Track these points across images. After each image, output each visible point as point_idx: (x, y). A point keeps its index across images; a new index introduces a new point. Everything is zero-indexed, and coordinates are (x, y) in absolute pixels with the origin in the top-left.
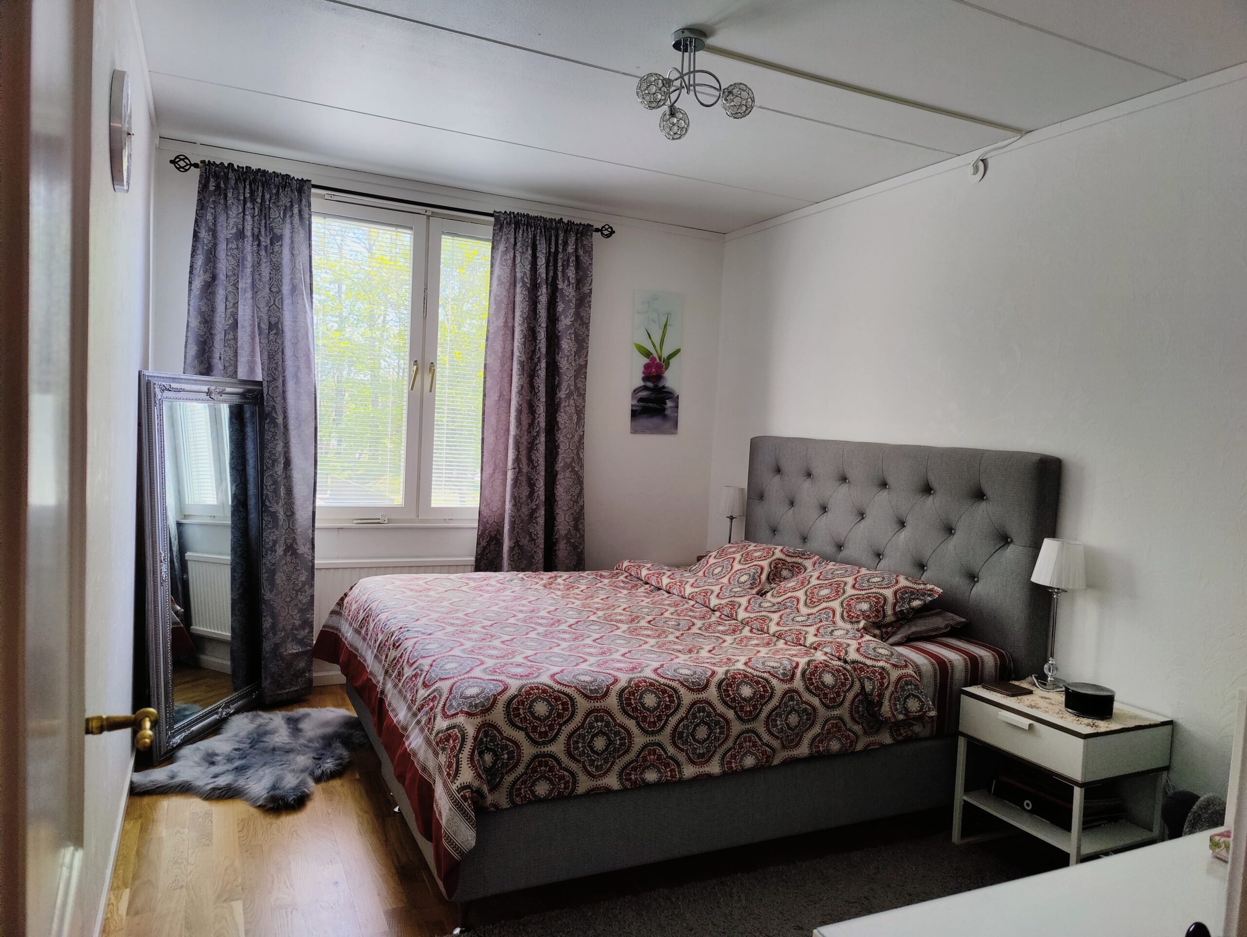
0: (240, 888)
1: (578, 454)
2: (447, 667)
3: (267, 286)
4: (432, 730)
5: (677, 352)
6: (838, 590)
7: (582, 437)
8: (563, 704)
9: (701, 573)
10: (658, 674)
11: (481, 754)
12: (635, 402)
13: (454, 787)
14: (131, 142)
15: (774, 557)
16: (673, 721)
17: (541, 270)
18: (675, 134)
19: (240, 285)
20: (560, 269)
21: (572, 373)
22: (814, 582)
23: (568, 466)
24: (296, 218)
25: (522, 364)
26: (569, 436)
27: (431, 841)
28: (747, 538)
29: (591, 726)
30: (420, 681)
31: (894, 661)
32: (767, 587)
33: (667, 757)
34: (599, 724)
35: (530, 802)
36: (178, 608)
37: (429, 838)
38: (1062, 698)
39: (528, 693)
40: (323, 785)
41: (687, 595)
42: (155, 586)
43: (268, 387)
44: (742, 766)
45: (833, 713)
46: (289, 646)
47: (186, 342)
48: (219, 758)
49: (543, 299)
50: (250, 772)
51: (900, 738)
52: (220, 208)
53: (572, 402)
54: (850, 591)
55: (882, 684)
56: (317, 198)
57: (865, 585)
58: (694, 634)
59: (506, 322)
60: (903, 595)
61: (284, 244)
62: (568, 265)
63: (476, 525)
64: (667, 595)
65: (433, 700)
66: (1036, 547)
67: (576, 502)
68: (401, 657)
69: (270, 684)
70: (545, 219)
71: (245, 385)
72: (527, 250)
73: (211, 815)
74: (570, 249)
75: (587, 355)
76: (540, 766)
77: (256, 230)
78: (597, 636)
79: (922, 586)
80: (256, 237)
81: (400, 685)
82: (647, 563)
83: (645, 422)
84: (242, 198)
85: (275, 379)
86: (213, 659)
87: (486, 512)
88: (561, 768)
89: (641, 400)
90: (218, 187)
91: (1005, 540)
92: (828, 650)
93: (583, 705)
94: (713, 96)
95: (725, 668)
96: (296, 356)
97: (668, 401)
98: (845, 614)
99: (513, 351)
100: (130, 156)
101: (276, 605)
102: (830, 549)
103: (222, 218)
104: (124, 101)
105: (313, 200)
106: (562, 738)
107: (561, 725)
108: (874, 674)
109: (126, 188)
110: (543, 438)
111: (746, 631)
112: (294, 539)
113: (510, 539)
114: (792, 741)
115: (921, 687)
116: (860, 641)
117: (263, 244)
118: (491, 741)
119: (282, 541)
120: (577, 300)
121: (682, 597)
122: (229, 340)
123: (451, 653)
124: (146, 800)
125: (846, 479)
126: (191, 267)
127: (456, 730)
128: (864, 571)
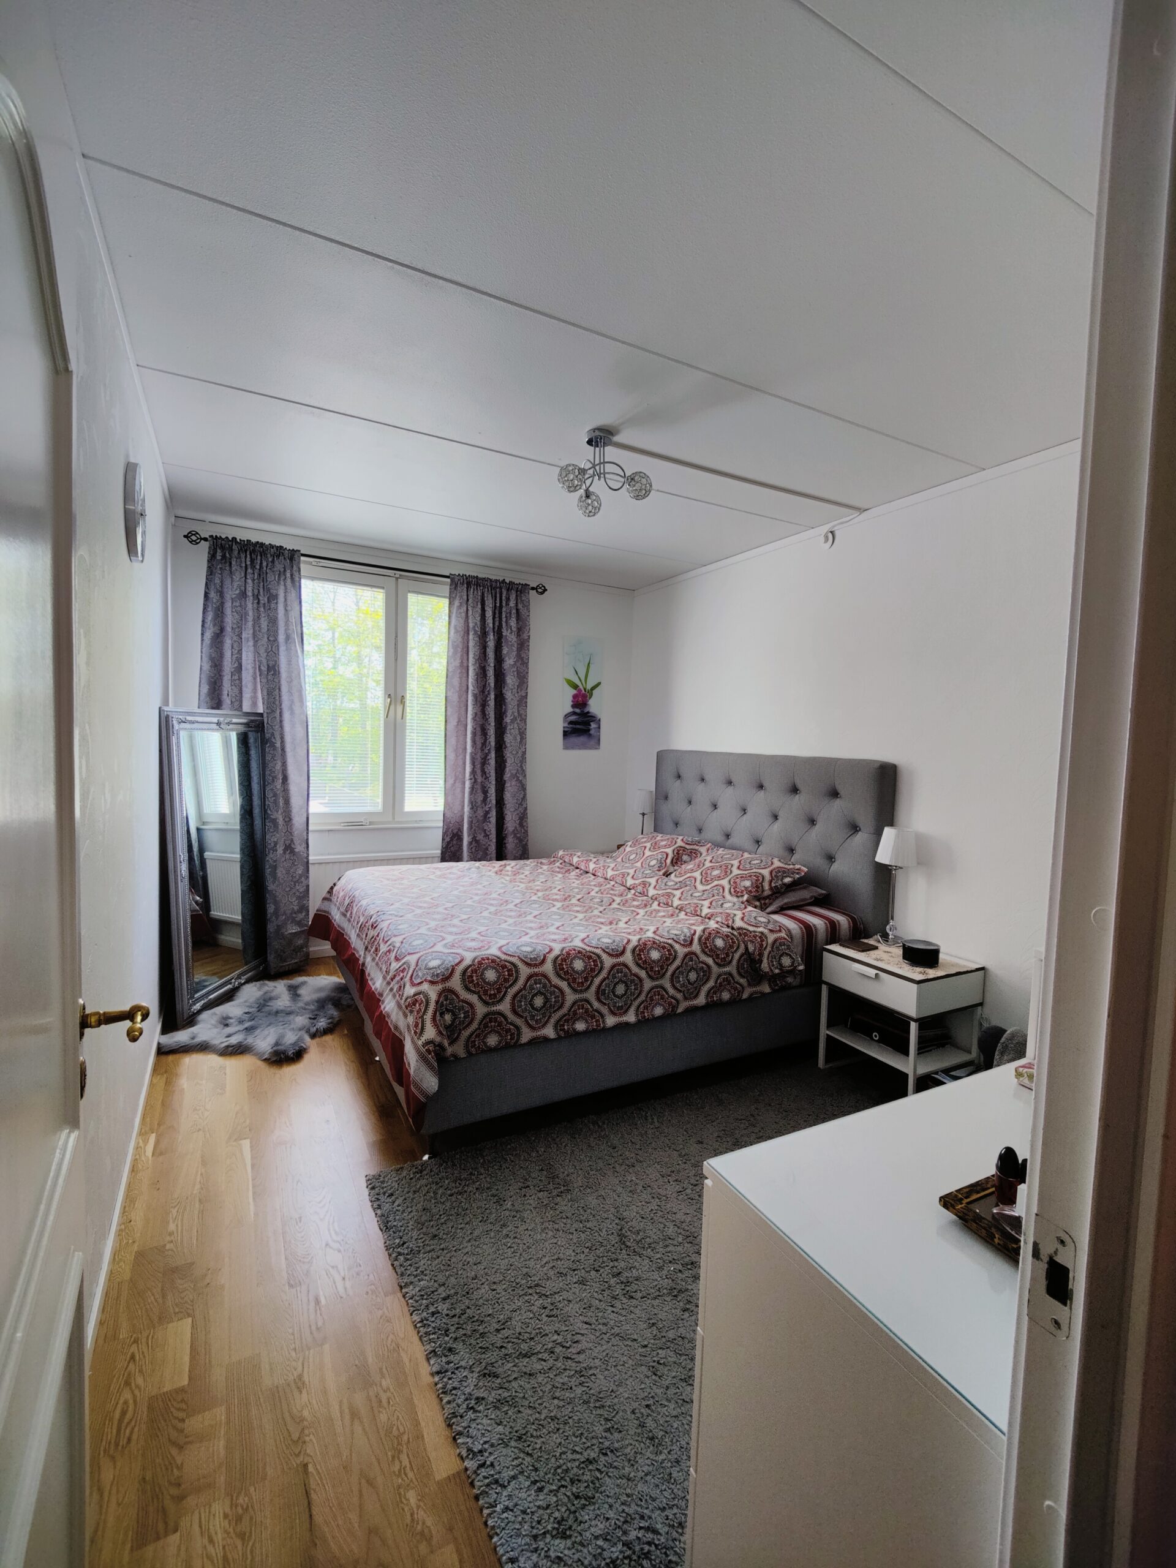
0: (248, 1129)
1: (521, 766)
2: (415, 943)
3: (266, 636)
4: (402, 996)
5: (599, 684)
6: (727, 871)
7: (524, 753)
8: (509, 970)
9: (619, 860)
10: (585, 943)
11: (442, 1014)
12: (566, 725)
13: (420, 1043)
14: (144, 521)
15: (676, 845)
16: (597, 981)
17: (488, 621)
18: (590, 512)
19: (244, 636)
20: (504, 620)
21: (516, 703)
22: (708, 864)
23: (514, 776)
24: (289, 581)
25: (475, 696)
26: (514, 753)
27: (403, 1086)
28: (655, 831)
29: (532, 988)
30: (393, 955)
31: (770, 926)
32: (671, 869)
33: (594, 1010)
34: (538, 986)
35: (483, 1052)
36: (198, 898)
37: (401, 1084)
38: (900, 952)
39: (480, 963)
40: (317, 1040)
41: (608, 877)
42: (176, 883)
43: (268, 717)
44: (652, 1015)
45: (723, 970)
46: (289, 926)
47: (200, 683)
48: (231, 1021)
49: (491, 644)
50: (258, 1032)
51: (777, 987)
52: (226, 573)
53: (516, 725)
54: (736, 872)
55: (761, 945)
56: (305, 565)
57: (748, 866)
58: (614, 909)
59: (462, 662)
60: (776, 874)
61: (279, 601)
62: (510, 617)
63: (441, 824)
64: (593, 877)
65: (403, 971)
66: (879, 834)
67: (521, 804)
68: (378, 936)
69: (274, 958)
70: (491, 580)
71: (249, 716)
72: (477, 605)
73: (225, 1068)
74: (512, 604)
75: (527, 689)
76: (491, 1022)
77: (256, 592)
78: (536, 913)
79: (791, 867)
80: (256, 597)
81: (377, 958)
82: (578, 852)
83: (574, 739)
84: (244, 565)
85: (273, 711)
86: (227, 938)
87: (448, 815)
88: (507, 1023)
89: (571, 723)
90: (224, 557)
91: (855, 828)
92: (719, 919)
93: (525, 971)
94: (621, 482)
95: (638, 937)
96: (290, 692)
97: (592, 723)
98: (732, 890)
99: (468, 686)
100: (144, 533)
101: (277, 894)
102: (720, 838)
103: (228, 582)
104: (137, 488)
105: (302, 566)
106: (508, 998)
107: (507, 988)
108: (755, 937)
109: (140, 558)
110: (493, 755)
111: (655, 905)
112: (292, 840)
113: (469, 836)
114: (692, 993)
115: (792, 947)
116: (744, 911)
117: (262, 602)
118: (450, 1004)
119: (281, 843)
120: (518, 644)
121: (606, 879)
122: (235, 680)
123: (419, 932)
124: (171, 1058)
125: (731, 783)
126: (203, 621)
127: (421, 995)
128: (746, 855)
